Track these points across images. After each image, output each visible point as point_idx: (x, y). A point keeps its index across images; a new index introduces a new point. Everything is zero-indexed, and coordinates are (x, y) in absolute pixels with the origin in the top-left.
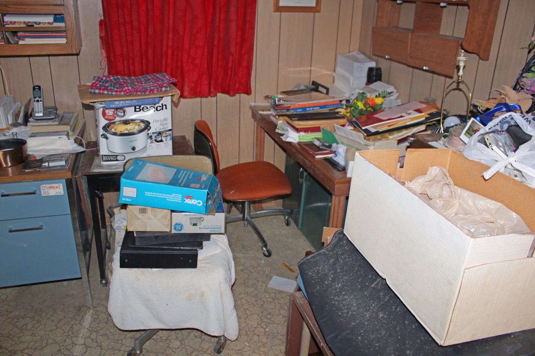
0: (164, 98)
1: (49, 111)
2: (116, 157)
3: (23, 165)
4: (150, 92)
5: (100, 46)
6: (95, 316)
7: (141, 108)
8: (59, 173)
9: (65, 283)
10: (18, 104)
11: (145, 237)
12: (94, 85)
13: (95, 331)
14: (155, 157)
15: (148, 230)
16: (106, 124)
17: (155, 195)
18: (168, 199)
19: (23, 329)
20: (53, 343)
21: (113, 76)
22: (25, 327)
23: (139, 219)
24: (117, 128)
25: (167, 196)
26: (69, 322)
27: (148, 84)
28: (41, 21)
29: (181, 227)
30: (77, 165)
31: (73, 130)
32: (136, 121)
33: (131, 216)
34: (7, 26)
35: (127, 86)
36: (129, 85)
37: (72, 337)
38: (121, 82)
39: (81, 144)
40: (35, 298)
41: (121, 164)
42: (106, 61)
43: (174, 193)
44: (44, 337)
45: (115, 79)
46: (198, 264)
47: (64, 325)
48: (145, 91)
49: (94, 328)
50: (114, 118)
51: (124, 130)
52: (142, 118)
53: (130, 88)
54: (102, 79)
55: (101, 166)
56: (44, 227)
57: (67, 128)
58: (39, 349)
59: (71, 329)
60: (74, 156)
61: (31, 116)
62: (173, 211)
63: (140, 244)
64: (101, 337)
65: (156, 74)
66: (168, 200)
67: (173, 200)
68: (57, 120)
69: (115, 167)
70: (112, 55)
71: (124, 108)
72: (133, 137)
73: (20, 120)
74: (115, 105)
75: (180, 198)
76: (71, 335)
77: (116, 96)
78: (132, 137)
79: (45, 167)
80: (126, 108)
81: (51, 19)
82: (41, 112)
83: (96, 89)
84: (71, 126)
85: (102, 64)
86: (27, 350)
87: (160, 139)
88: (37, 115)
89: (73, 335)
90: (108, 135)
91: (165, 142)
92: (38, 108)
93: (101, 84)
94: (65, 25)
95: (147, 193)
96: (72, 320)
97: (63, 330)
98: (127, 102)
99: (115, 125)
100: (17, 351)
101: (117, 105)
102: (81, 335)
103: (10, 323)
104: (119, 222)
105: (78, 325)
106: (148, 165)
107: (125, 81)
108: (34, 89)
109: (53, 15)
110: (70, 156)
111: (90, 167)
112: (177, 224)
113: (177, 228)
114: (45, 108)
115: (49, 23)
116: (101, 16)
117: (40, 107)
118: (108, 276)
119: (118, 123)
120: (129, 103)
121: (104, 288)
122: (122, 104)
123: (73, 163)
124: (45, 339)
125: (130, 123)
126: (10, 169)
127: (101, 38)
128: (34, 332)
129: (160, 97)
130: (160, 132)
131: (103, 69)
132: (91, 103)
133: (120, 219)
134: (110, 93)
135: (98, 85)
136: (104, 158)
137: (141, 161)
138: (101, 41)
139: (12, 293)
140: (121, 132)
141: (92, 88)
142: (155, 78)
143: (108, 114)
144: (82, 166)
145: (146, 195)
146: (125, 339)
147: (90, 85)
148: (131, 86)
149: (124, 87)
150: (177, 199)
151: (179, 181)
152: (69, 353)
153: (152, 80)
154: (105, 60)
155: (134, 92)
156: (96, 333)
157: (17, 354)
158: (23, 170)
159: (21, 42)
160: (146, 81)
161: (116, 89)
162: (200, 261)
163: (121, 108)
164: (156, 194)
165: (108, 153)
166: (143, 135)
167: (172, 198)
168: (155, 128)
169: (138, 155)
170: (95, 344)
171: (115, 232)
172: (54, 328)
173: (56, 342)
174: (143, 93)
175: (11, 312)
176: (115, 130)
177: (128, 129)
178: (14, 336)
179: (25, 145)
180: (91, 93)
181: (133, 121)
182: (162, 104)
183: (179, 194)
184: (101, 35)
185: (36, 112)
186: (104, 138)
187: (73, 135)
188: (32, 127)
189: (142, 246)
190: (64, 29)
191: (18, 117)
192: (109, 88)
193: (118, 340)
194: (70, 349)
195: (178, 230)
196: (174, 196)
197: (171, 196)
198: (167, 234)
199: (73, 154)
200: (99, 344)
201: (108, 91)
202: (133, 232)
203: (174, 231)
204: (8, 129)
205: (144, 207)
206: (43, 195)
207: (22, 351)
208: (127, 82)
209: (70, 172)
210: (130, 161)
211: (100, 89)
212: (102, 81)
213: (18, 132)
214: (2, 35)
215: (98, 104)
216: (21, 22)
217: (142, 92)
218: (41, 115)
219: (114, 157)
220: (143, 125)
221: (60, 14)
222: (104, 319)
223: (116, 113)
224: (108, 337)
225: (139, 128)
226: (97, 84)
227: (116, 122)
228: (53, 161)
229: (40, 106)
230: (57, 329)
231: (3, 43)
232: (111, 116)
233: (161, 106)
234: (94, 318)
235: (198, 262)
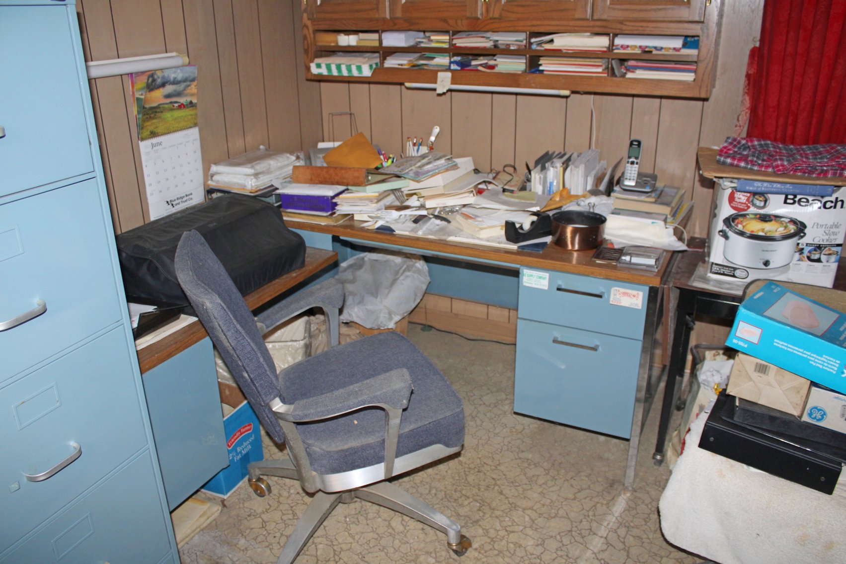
0: (843, 189)
1: (645, 180)
2: (734, 271)
3: (596, 252)
4: (819, 174)
5: (744, 89)
6: (633, 505)
7: (797, 199)
8: (643, 276)
9: (602, 438)
10: (604, 163)
11: (753, 412)
12: (725, 150)
13: (625, 526)
14: (803, 286)
15: (760, 402)
16: (731, 215)
17: (792, 349)
18: (812, 361)
19: (532, 481)
20: (564, 517)
21: (759, 140)
22: (535, 479)
23: (751, 379)
24: (747, 224)
25: (813, 357)
26: (592, 497)
27: (819, 161)
28: (664, 46)
29: (822, 416)
30: (669, 269)
31: (674, 215)
32: (782, 219)
33: (740, 371)
34: (616, 51)
35: (781, 160)
36: (785, 158)
37: (592, 520)
38: (771, 151)
39: (680, 239)
40: (556, 444)
41: (740, 283)
42: (748, 115)
43: (826, 355)
44: (556, 504)
45: (761, 145)
46: (836, 489)
47: (585, 498)
48: (810, 172)
49: (625, 521)
50: (746, 208)
51: (759, 230)
52: (794, 217)
53: (786, 163)
54: (739, 142)
55: (706, 280)
56: (600, 349)
57: (666, 210)
58: (545, 518)
59: (594, 508)
60: (669, 255)
61: (618, 182)
62: (813, 384)
63: (741, 421)
64: (631, 539)
65: (835, 145)
66: (812, 363)
67: (821, 367)
68: (653, 195)
69: (728, 286)
70: (761, 105)
71: (767, 193)
72: (771, 244)
73: (602, 187)
74: (754, 186)
75: (835, 366)
76: (591, 517)
77: (758, 173)
78: (769, 244)
79: (625, 263)
80: (770, 196)
81: (678, 43)
82: (633, 179)
83: (728, 157)
84: (672, 208)
85: (740, 119)
86: (530, 511)
87: (816, 257)
88: (627, 183)
89: (594, 518)
90: (730, 234)
91: (825, 263)
92: (630, 173)
93: (736, 150)
94: (699, 54)
95: (778, 341)
96: (597, 496)
97: (582, 505)
98: (775, 185)
99: (745, 220)
100: (518, 506)
101: (758, 187)
102: (605, 524)
103: (519, 466)
104: (709, 374)
105: (605, 507)
106: (788, 295)
107: (778, 150)
108: (631, 144)
109: (683, 38)
110: (663, 253)
111: (689, 277)
112: (816, 408)
113: (814, 415)
114: (640, 175)
115: (674, 49)
116: (755, 42)
117: (633, 172)
118: (667, 450)
119: (751, 216)
120: (778, 188)
121: (656, 467)
122: (767, 187)
123: (665, 265)
124: (556, 507)
125: (770, 221)
126: (575, 255)
127: (748, 76)
128: (545, 491)
129: (836, 186)
130: (820, 245)
131: (740, 126)
132: (716, 177)
133: (712, 370)
134: (749, 166)
135: (731, 152)
136: (715, 268)
137: (777, 286)
138: (747, 82)
139: (531, 426)
140: (752, 231)
141: (721, 155)
142: (832, 151)
143: (738, 200)
144: (677, 273)
145: (775, 344)
146: (667, 557)
147: (717, 150)
148: (787, 161)
149: (776, 160)
150: (830, 366)
151: (840, 336)
152: (581, 540)
153: (826, 154)
154: (746, 113)
155: (791, 170)
156: (627, 529)
157: (518, 510)
158: (593, 259)
159: (629, 75)
160: (814, 155)
161: (760, 162)
162: (840, 484)
163: (762, 194)
164: (793, 347)
165: (723, 262)
166: (790, 244)
167: (820, 362)
168: (812, 236)
169: (772, 275)
170: (621, 546)
171: (699, 387)
172: (571, 496)
173: (569, 518)
174: (806, 175)
175: (523, 451)
176: (744, 227)
177: (766, 230)
178: (519, 486)
179: (604, 224)
180: (718, 162)
181: (778, 219)
182: (837, 198)
183: (836, 359)
184: (750, 72)
185: (626, 179)
186: (722, 236)
187: (673, 223)
188: (616, 200)
189: (743, 425)
190: (695, 59)
191: (601, 182)
192: (750, 158)
193: (656, 555)
194: (585, 536)
195: (815, 418)
196: (825, 360)
197: (819, 358)
198: (792, 419)
199: (667, 251)
200: (627, 548)
201: (747, 163)
202: (734, 397)
203: (806, 418)
204: (584, 196)
205: (766, 364)
206: (611, 303)
207: (524, 509)
208: (781, 153)
209: (660, 278)
210: (757, 283)
211: (734, 158)
212: (739, 146)
213: (596, 204)
214: (607, 64)
215: (726, 181)
216: (636, 47)
217: (805, 173)
218: (633, 183)
219: (730, 271)
220: (792, 228)
221: (693, 37)
222: (644, 513)
223: (752, 201)
224: (643, 543)
225: (785, 231)
226: (729, 150)
227: (748, 214)
228: (638, 255)
229: (635, 171)
230: (575, 499)
231: (606, 75)
232: (742, 203)
233: (834, 201)
234: (629, 506)
235: (837, 486)
